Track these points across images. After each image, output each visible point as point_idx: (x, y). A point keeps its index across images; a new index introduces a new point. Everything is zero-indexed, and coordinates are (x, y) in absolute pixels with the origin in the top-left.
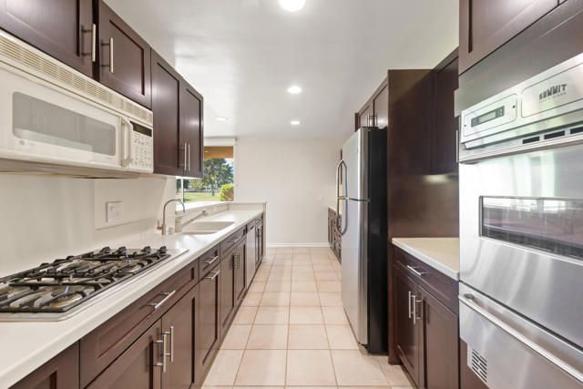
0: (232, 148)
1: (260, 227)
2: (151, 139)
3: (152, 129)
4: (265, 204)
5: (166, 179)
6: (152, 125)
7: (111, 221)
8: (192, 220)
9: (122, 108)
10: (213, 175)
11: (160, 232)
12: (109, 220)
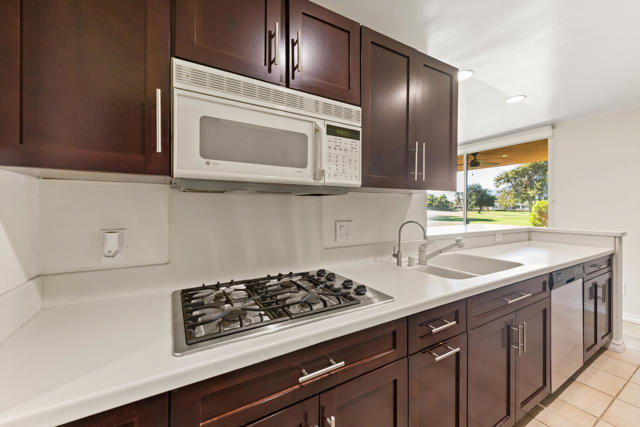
0: (545, 142)
1: (602, 281)
2: (358, 144)
3: (360, 130)
4: (619, 238)
5: (411, 194)
6: (360, 125)
7: (341, 242)
8: (441, 252)
9: (317, 111)
10: (532, 188)
11: (395, 260)
12: (339, 240)
